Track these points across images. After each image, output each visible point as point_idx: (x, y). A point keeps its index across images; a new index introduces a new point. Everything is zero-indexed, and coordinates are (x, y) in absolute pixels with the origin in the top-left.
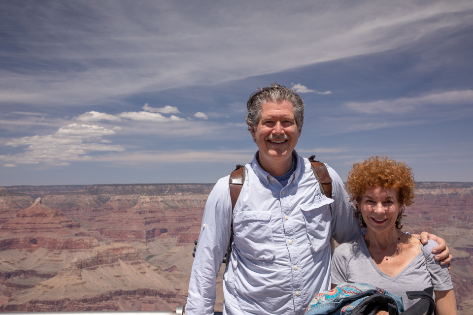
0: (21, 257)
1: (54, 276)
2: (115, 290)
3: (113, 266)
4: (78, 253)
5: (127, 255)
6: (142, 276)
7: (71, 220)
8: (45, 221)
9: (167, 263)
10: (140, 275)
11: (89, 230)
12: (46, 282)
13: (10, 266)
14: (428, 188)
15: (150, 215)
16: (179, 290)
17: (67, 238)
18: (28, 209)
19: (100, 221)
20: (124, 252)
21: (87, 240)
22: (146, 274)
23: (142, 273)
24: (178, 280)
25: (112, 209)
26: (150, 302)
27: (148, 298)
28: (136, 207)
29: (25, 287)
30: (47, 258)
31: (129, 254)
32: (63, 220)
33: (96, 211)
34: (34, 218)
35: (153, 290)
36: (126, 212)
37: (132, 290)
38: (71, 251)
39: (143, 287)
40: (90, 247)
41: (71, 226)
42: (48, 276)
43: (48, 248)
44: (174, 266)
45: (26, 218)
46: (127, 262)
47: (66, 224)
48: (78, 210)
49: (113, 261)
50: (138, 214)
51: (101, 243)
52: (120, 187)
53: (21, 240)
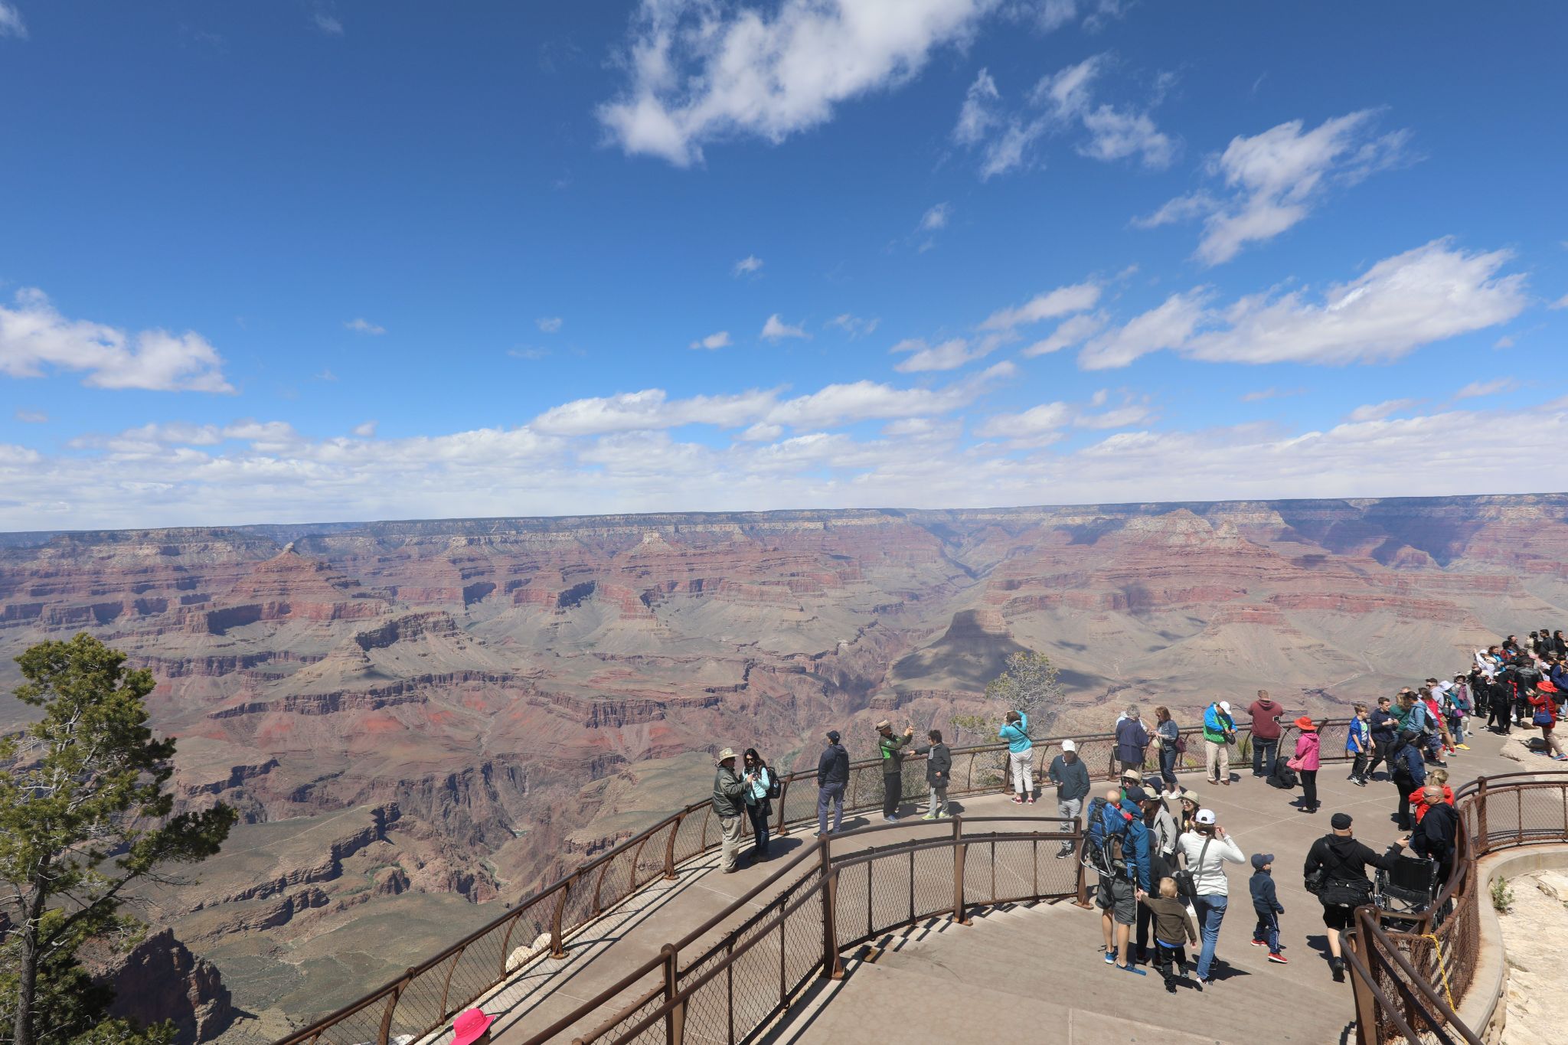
0: (267, 633)
1: (321, 659)
2: (420, 674)
3: (416, 641)
4: (358, 624)
5: (435, 624)
6: (461, 652)
7: (344, 574)
8: (302, 577)
9: (498, 632)
10: (458, 651)
11: (373, 589)
12: (309, 668)
13: (249, 647)
14: (854, 517)
15: (469, 565)
16: (518, 669)
17: (339, 602)
18: (273, 560)
19: (391, 575)
20: (431, 619)
21: (371, 603)
22: (467, 650)
23: (461, 648)
24: (516, 656)
25: (409, 557)
26: (474, 689)
27: (471, 683)
28: (447, 553)
29: (278, 677)
30: (309, 632)
31: (438, 622)
32: (332, 576)
33: (385, 560)
34: (285, 574)
35: (478, 673)
36: (431, 561)
37: (445, 672)
38: (347, 622)
39: (464, 668)
40: (377, 614)
41: (346, 585)
42: (314, 659)
43: (310, 618)
44: (507, 637)
45: (271, 574)
46: (436, 633)
47: (337, 581)
48: (355, 559)
49: (415, 634)
50: (451, 564)
51: (393, 608)
52: (419, 525)
53: (266, 606)
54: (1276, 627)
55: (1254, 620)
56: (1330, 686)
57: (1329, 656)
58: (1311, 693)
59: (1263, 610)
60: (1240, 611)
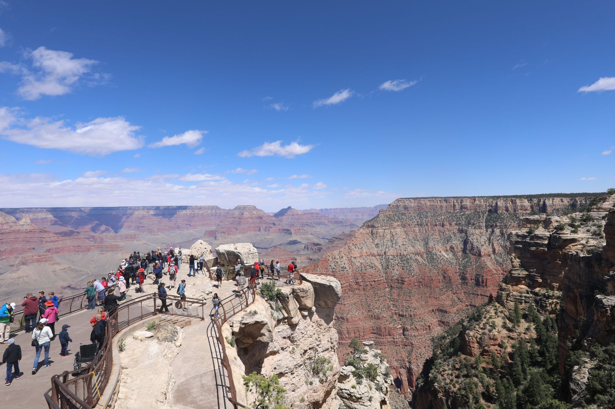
54: (49, 263)
55: (38, 261)
56: (74, 283)
57: (73, 271)
58: (65, 288)
59: (43, 256)
60: (31, 258)
